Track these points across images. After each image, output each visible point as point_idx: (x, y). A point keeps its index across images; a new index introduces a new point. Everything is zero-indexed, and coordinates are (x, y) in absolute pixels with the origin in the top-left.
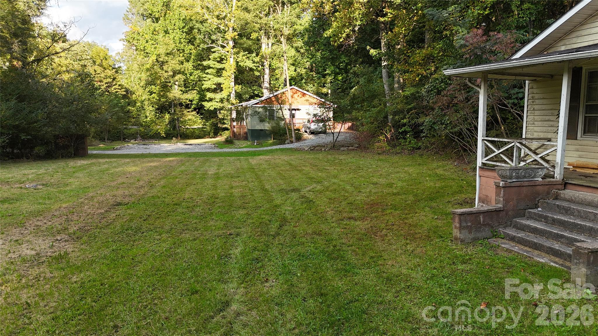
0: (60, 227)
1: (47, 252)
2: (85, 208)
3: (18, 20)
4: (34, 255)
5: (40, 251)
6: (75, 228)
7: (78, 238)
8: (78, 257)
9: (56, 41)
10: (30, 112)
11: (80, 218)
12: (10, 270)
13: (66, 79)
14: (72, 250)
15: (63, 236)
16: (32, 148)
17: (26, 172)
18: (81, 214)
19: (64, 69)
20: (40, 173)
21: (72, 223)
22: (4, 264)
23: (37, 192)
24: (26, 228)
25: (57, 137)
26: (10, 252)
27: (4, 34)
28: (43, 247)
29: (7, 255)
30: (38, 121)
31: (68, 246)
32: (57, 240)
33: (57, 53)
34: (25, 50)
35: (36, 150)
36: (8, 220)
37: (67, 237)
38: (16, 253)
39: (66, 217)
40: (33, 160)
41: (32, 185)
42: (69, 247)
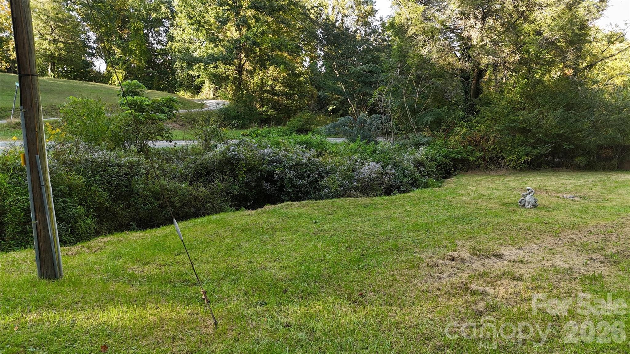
0: (596, 246)
1: (580, 269)
2: (627, 230)
3: (576, 27)
4: (567, 269)
5: (574, 266)
6: (613, 250)
7: (615, 262)
8: (614, 283)
9: (613, 43)
10: (576, 121)
11: (619, 240)
12: (543, 277)
13: (618, 83)
14: (607, 274)
15: (599, 256)
16: (573, 158)
17: (564, 182)
18: (621, 236)
19: (617, 72)
20: (578, 184)
21: (610, 244)
22: (538, 269)
23: (574, 204)
24: (560, 239)
25: (600, 147)
26: (544, 260)
27: (561, 44)
28: (577, 263)
29: (541, 261)
30: (583, 130)
31: (604, 268)
32: (592, 258)
33: (612, 56)
34: (578, 57)
35: (577, 160)
36: (544, 227)
37: (602, 258)
38: (549, 262)
39: (603, 236)
40: (573, 170)
41: (569, 196)
42: (605, 270)
